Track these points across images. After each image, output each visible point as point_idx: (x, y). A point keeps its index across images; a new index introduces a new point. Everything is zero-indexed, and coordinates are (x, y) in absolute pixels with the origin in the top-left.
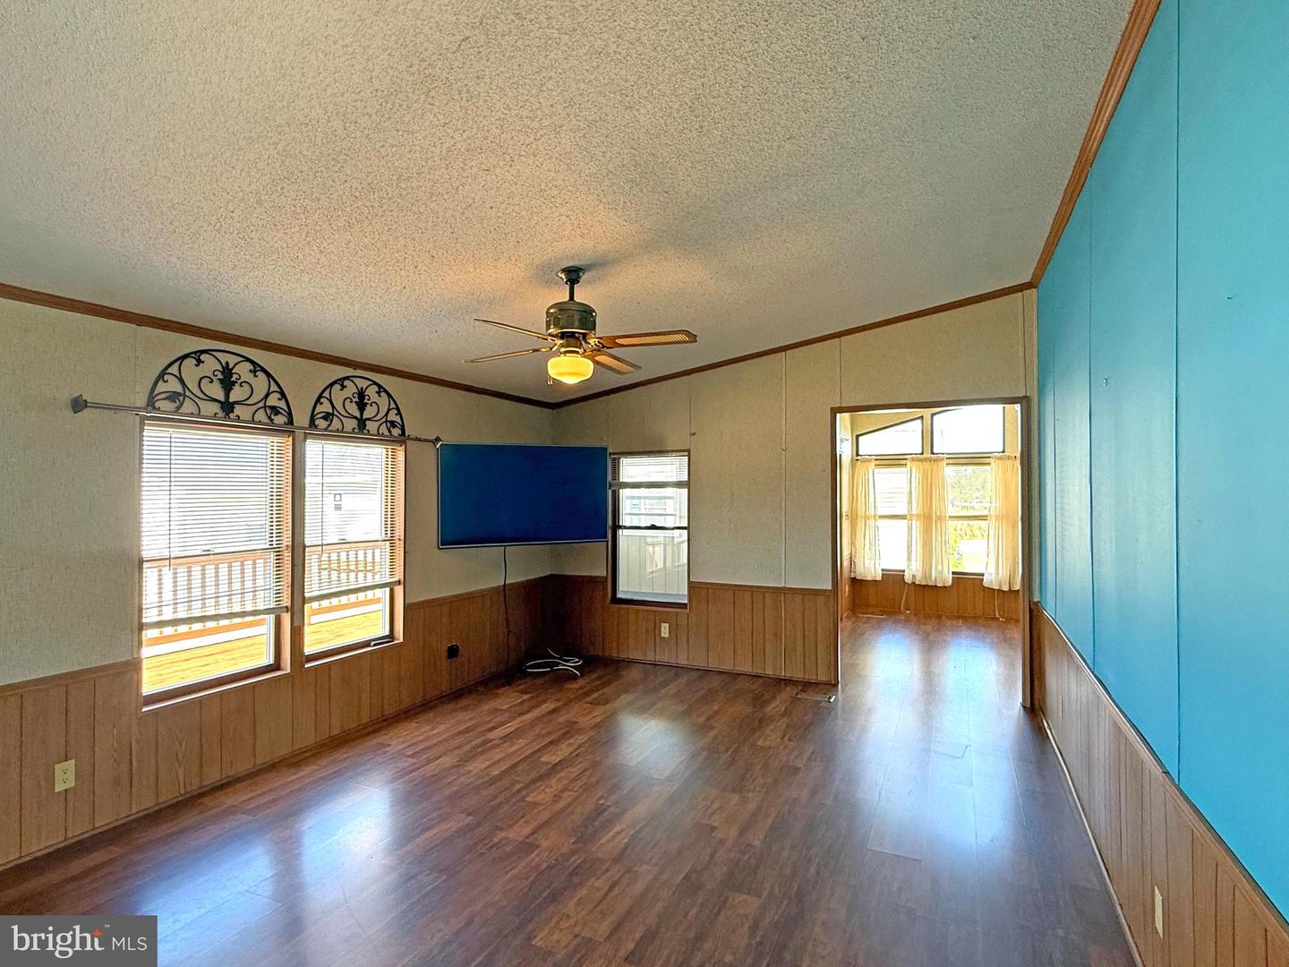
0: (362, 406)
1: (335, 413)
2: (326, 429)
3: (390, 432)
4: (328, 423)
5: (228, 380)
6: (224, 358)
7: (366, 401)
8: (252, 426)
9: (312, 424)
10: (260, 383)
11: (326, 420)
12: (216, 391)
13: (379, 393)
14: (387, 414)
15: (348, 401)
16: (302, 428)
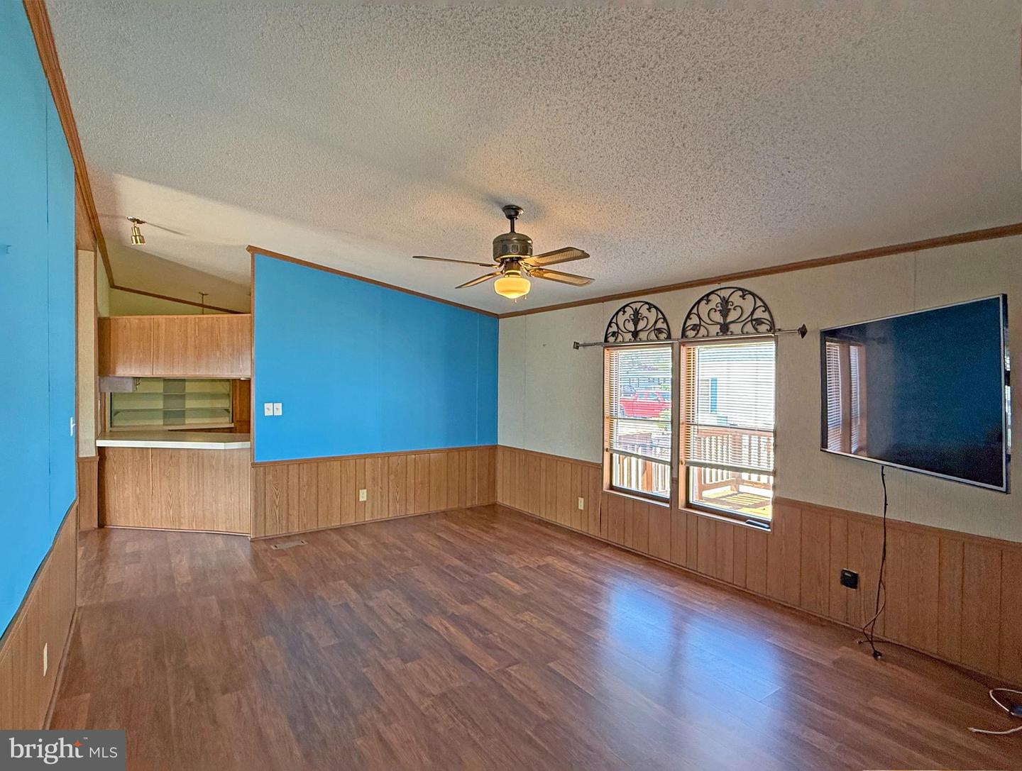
0: (725, 313)
1: (702, 323)
3: (756, 329)
4: (696, 332)
7: (729, 307)
11: (694, 330)
13: (743, 297)
14: (752, 314)
15: (712, 312)
16: (678, 339)
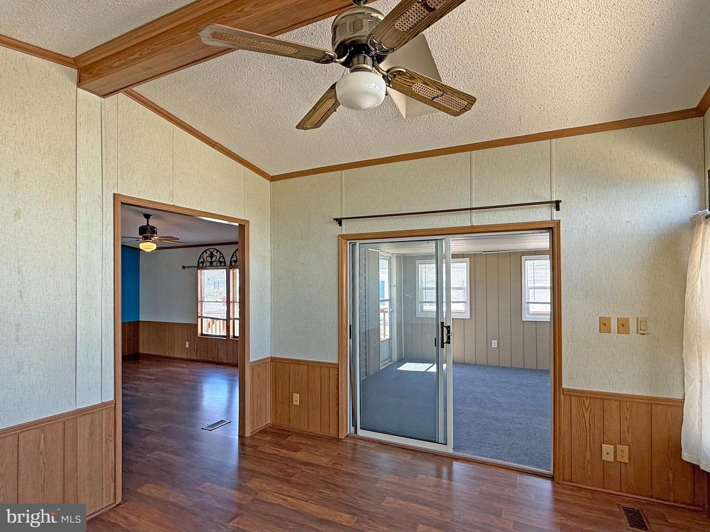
2: (235, 265)
5: (212, 256)
6: (211, 250)
8: (217, 267)
9: (231, 265)
10: (218, 255)
12: (209, 259)
